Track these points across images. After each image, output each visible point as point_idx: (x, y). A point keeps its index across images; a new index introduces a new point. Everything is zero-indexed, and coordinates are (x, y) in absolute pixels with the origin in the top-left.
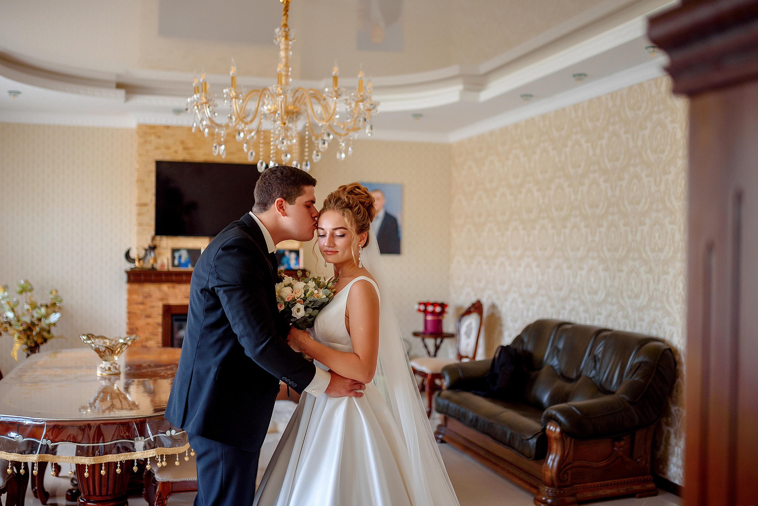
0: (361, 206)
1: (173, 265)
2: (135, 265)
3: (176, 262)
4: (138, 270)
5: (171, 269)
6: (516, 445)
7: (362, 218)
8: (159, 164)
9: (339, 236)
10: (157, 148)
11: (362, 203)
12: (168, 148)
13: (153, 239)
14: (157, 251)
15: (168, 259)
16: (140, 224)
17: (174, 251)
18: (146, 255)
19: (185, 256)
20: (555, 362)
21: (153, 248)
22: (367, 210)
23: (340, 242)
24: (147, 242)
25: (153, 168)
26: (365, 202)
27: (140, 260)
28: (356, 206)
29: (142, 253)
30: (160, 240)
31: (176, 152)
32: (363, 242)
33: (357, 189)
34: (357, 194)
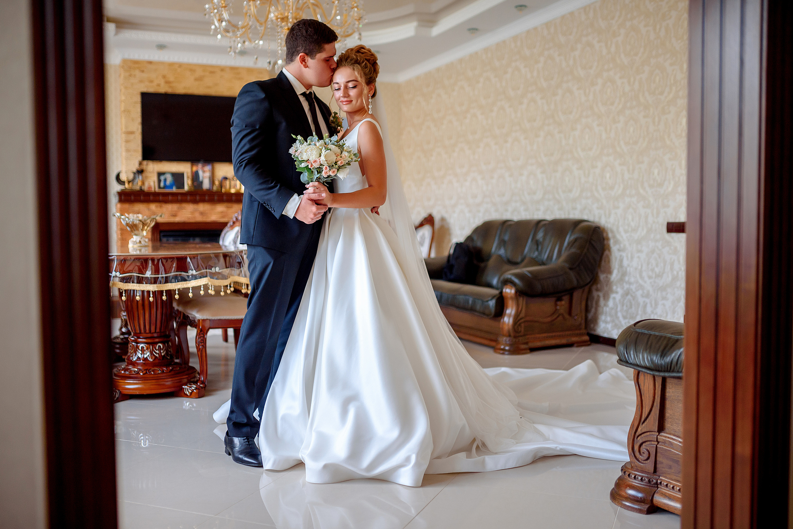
0: (367, 62)
1: (159, 187)
2: (125, 187)
3: (162, 184)
4: (128, 191)
5: (157, 190)
6: (478, 307)
7: (369, 72)
8: (144, 96)
9: (352, 88)
10: (141, 81)
11: (368, 60)
12: (151, 81)
13: (140, 164)
14: (144, 174)
15: (154, 182)
16: (128, 150)
17: (160, 174)
18: (134, 178)
19: (169, 179)
20: (502, 252)
21: (140, 172)
22: (373, 66)
23: (353, 93)
24: (135, 166)
25: (138, 98)
26: (370, 59)
27: (129, 182)
28: (363, 62)
29: (131, 176)
30: (147, 165)
31: (159, 85)
32: (372, 93)
33: (362, 49)
34: (362, 53)
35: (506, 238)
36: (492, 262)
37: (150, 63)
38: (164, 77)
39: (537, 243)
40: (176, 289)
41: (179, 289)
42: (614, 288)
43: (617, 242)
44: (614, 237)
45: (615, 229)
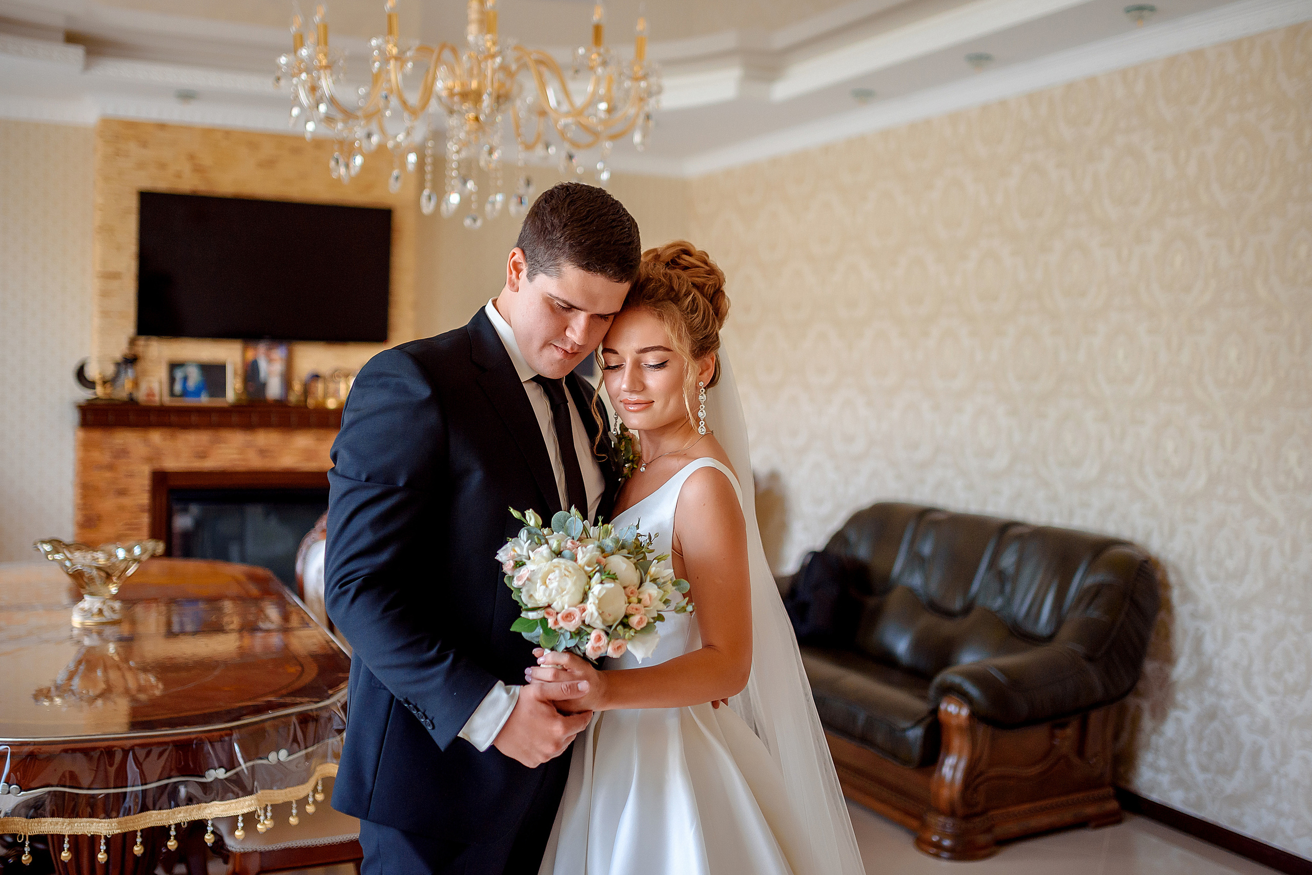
0: (698, 295)
1: (172, 394)
2: (95, 394)
3: (178, 388)
4: (103, 402)
5: (167, 400)
7: (702, 322)
8: (146, 198)
9: (653, 366)
10: (141, 165)
11: (699, 287)
12: (162, 166)
13: (132, 342)
14: (140, 366)
15: (160, 383)
16: (105, 314)
17: (174, 366)
18: (117, 375)
19: (194, 376)
20: (918, 581)
21: (131, 360)
22: (711, 302)
23: (656, 380)
24: (120, 349)
25: (133, 203)
26: (705, 285)
27: (105, 383)
28: (687, 294)
29: (110, 370)
30: (147, 346)
31: (179, 175)
32: (707, 376)
33: (685, 256)
34: (685, 268)
35: (927, 549)
36: (894, 600)
37: (162, 126)
38: (191, 157)
39: (1001, 577)
40: (170, 826)
41: (178, 826)
42: (1180, 697)
43: (1187, 596)
44: (1182, 585)
45: (1184, 566)
